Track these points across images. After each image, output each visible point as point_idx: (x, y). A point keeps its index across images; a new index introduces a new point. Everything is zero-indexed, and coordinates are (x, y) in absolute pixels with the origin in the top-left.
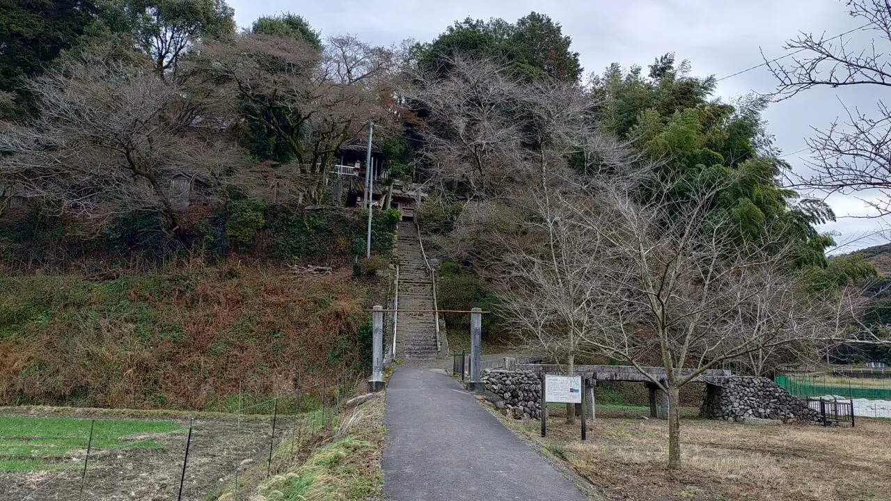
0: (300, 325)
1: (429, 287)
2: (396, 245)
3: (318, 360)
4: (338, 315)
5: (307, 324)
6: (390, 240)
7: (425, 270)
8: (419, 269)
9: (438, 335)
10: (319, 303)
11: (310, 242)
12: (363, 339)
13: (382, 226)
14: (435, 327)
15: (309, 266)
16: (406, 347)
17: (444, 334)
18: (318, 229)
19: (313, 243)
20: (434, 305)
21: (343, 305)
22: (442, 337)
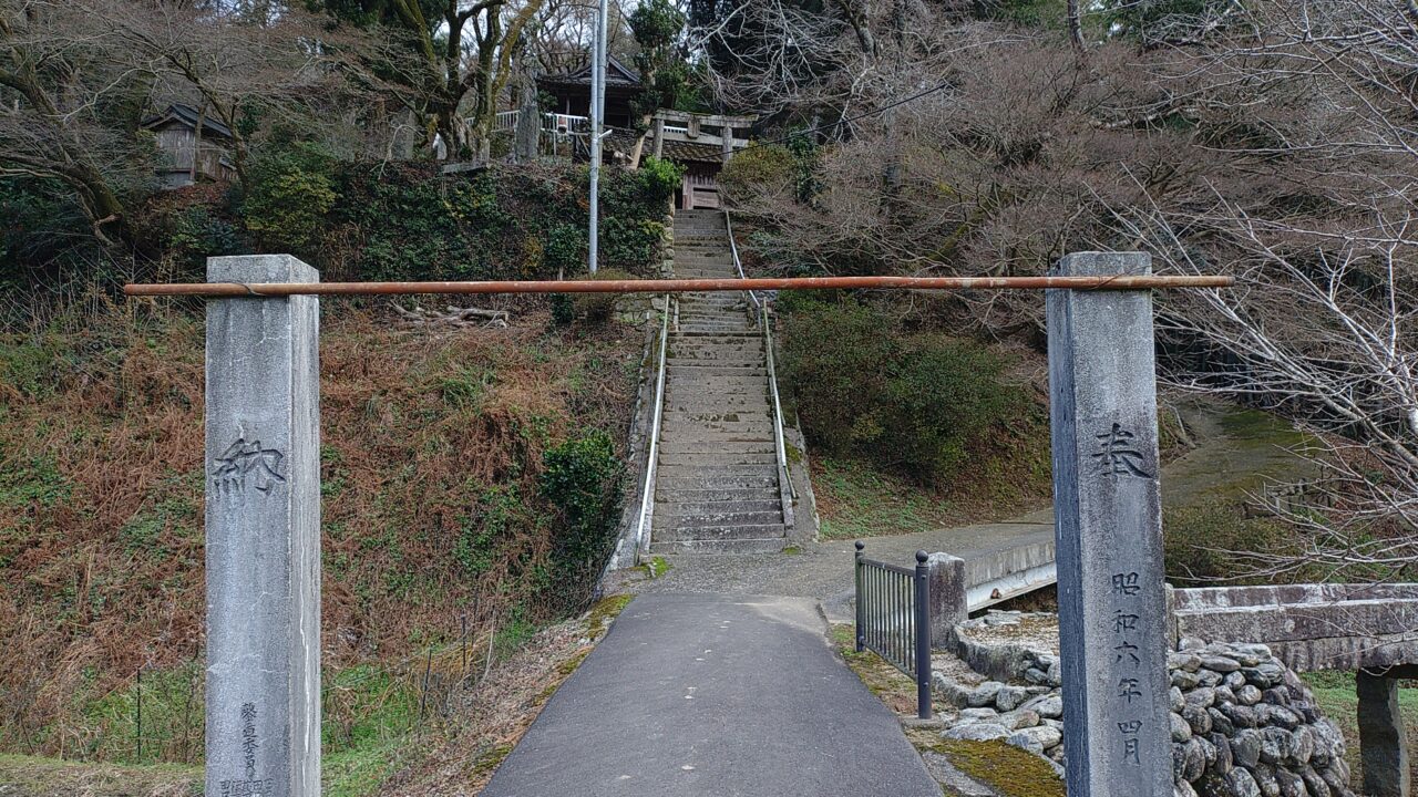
0: (392, 456)
1: (755, 343)
2: (670, 252)
3: (430, 557)
4: (491, 427)
5: (411, 454)
6: (654, 239)
7: (744, 310)
8: (730, 309)
9: (782, 477)
10: (451, 394)
11: (456, 253)
12: (557, 490)
13: (633, 206)
14: (775, 452)
15: (450, 308)
16: (685, 515)
17: (802, 471)
18: (478, 220)
19: (463, 255)
20: (768, 391)
21: (514, 397)
22: (798, 480)
